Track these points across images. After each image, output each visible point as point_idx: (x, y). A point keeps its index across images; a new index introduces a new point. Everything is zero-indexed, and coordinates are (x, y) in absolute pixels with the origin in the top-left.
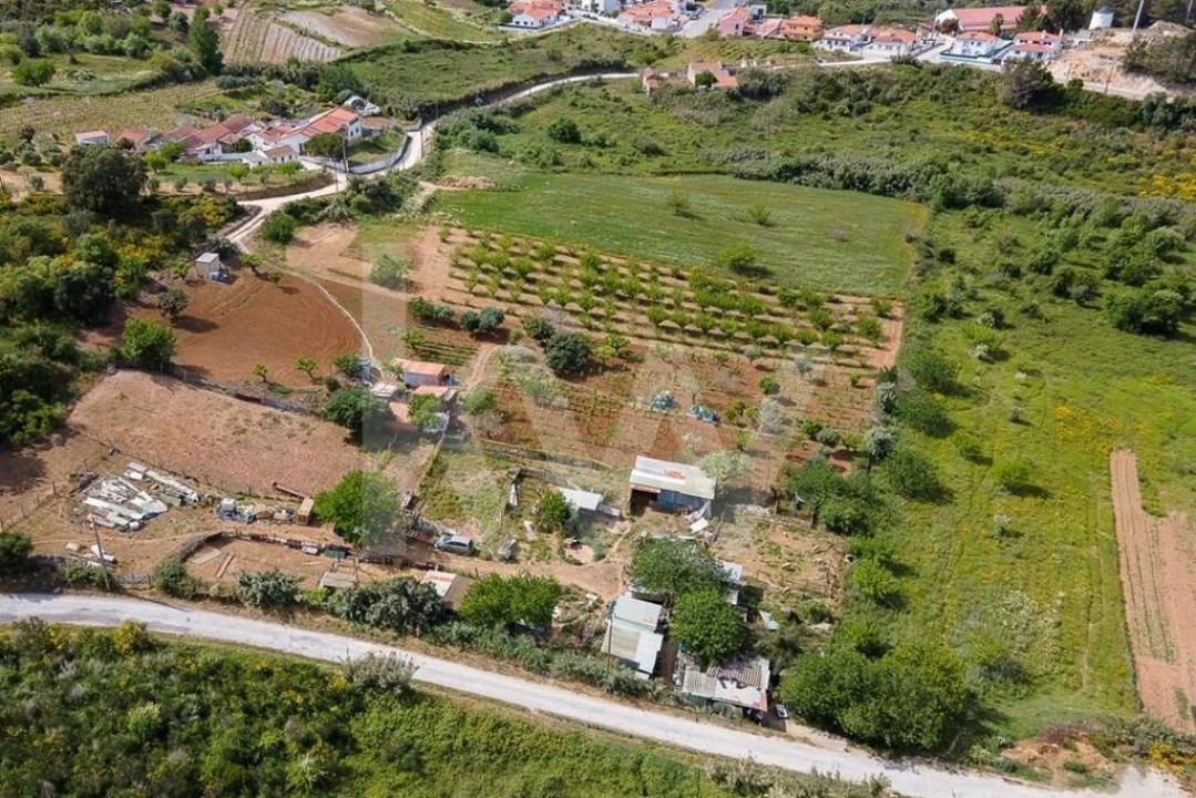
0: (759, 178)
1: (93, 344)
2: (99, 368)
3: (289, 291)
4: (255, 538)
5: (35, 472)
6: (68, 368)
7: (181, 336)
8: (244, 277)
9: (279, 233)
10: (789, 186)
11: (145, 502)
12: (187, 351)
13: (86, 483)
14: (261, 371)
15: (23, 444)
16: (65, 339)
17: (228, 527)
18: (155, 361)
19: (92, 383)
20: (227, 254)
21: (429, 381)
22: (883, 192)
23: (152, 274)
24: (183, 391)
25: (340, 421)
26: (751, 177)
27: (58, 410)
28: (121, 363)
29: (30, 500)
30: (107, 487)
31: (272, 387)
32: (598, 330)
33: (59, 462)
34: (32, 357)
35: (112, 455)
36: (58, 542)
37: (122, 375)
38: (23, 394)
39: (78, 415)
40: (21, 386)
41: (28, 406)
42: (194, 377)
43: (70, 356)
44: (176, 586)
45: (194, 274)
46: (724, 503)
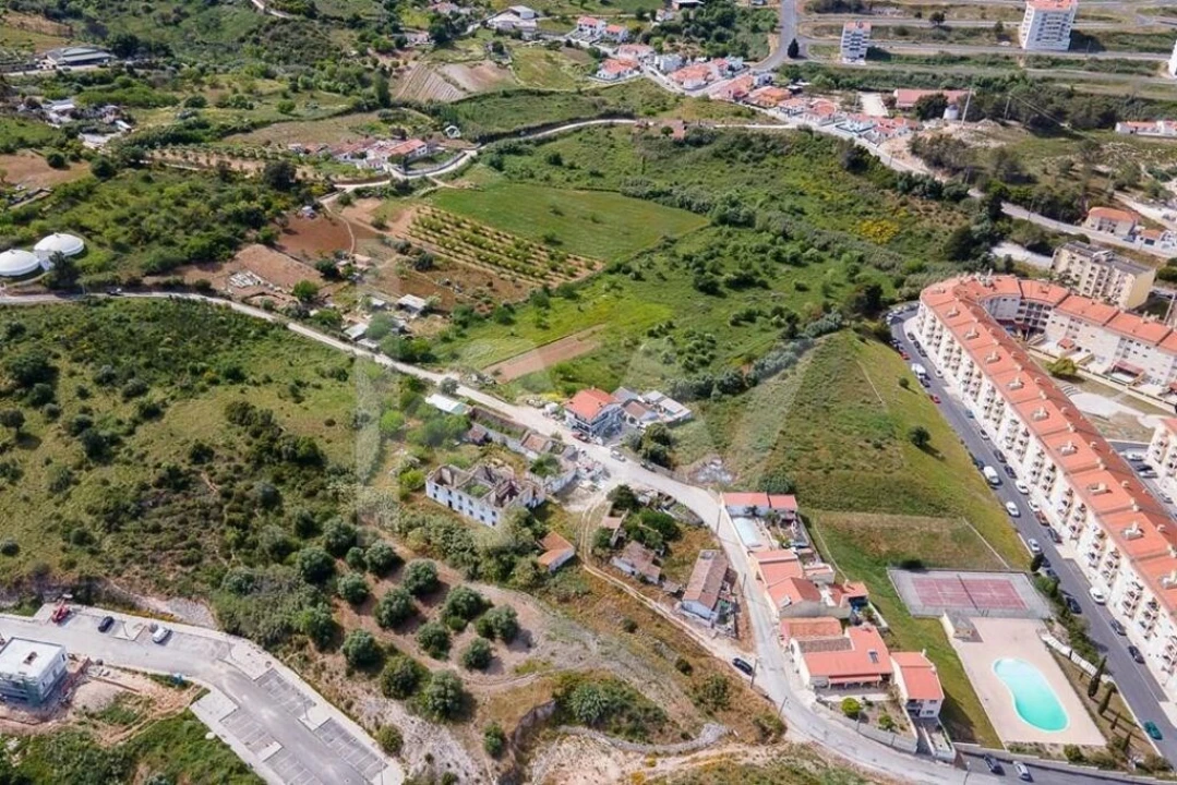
0: (634, 196)
1: (252, 234)
2: (250, 242)
3: (334, 224)
4: (273, 295)
5: (220, 268)
6: (240, 240)
7: (283, 235)
8: (320, 217)
9: (346, 202)
10: (650, 204)
11: (248, 282)
12: (283, 240)
13: (233, 274)
14: (305, 250)
15: (218, 260)
16: (242, 230)
17: (265, 290)
18: (269, 242)
19: (247, 246)
20: (317, 207)
21: (362, 263)
23: (284, 212)
24: (275, 253)
25: (322, 271)
26: (629, 195)
27: (232, 252)
28: (258, 241)
29: (215, 275)
30: (239, 276)
31: (306, 256)
33: (228, 267)
34: (229, 235)
35: (244, 268)
36: (219, 286)
37: (256, 245)
38: (222, 246)
39: (239, 255)
40: (223, 243)
41: (223, 249)
42: (280, 249)
43: (242, 236)
44: (247, 302)
45: (300, 213)
46: (426, 312)
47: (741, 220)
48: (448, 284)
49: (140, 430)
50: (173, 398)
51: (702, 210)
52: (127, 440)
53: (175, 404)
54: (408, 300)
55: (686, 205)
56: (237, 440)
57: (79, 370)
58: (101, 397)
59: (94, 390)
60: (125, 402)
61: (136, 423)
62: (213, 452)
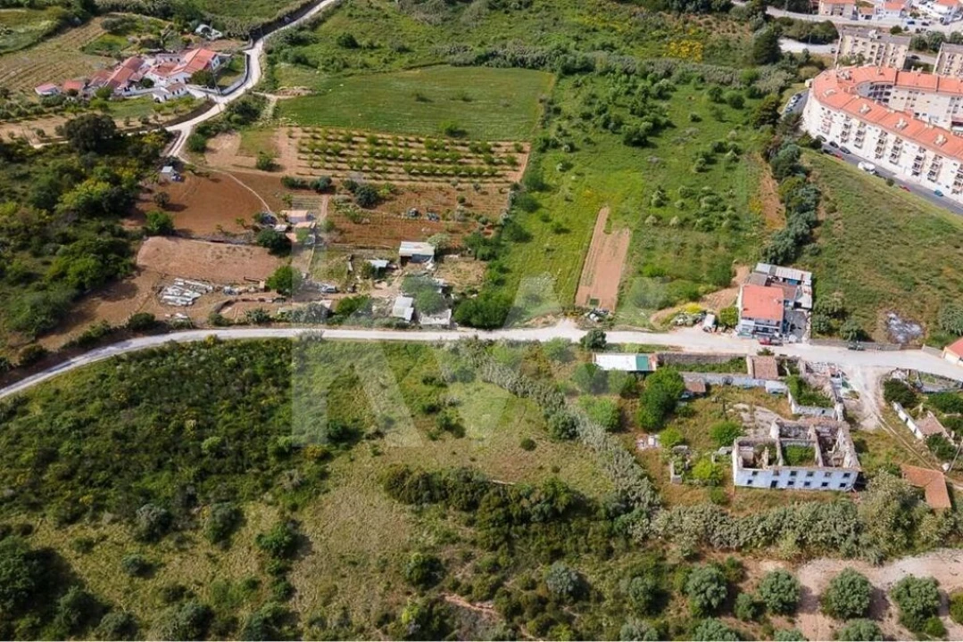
0: (465, 65)
1: (128, 226)
2: (139, 238)
3: (216, 181)
4: (244, 300)
6: (124, 240)
7: (171, 214)
8: (189, 178)
9: (199, 147)
10: (482, 68)
11: (192, 294)
12: (179, 223)
13: (160, 290)
14: (219, 227)
15: (123, 278)
17: (231, 298)
18: (166, 231)
19: (140, 245)
20: (176, 165)
21: (301, 220)
22: (533, 67)
23: (140, 183)
24: (184, 243)
25: (265, 246)
26: (460, 65)
27: (131, 260)
28: (150, 233)
30: (170, 290)
31: (226, 234)
32: (380, 179)
33: (142, 283)
35: (165, 278)
36: (163, 314)
37: (151, 240)
38: (113, 256)
39: (140, 261)
40: (110, 252)
41: (117, 261)
42: (186, 235)
43: (123, 234)
44: (219, 322)
45: (161, 179)
46: (439, 256)
47: (577, 66)
48: (417, 214)
49: (296, 579)
50: (294, 508)
51: (538, 64)
52: (292, 605)
53: (305, 516)
54: (407, 248)
55: (519, 63)
56: (449, 524)
57: (93, 534)
58: (177, 559)
59: (150, 554)
60: (226, 547)
61: (281, 572)
62: (438, 561)
